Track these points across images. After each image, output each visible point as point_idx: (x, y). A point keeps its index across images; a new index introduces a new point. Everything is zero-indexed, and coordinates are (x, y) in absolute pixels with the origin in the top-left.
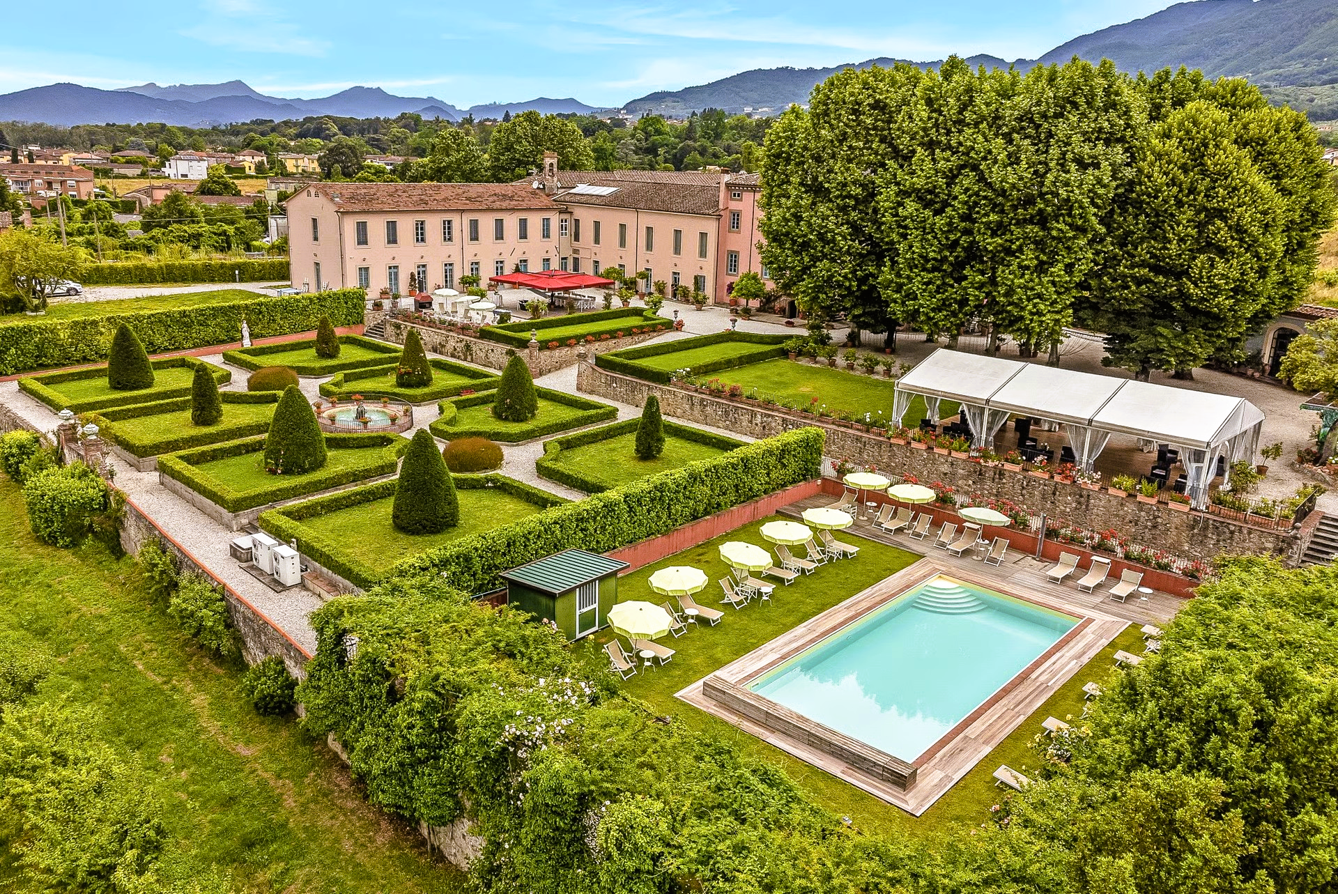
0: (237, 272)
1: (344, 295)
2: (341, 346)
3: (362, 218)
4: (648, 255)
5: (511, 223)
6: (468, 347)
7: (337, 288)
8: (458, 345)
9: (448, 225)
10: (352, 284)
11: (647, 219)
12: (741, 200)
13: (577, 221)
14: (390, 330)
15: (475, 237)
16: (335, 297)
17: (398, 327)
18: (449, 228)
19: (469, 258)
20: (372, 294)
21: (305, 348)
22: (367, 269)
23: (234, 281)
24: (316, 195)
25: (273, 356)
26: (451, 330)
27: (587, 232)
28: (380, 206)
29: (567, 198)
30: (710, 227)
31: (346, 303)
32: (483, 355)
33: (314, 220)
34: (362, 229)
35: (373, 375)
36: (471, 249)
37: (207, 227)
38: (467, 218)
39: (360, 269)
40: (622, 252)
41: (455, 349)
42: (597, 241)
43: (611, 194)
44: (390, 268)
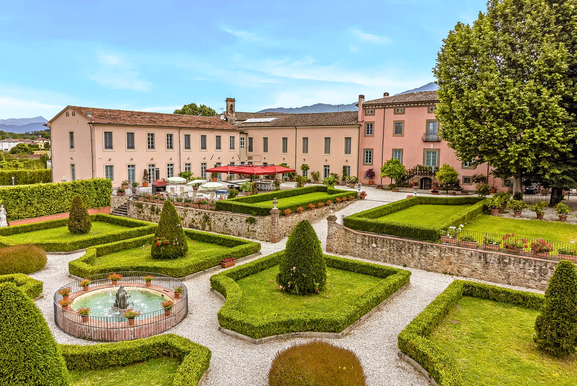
0: (13, 178)
1: (95, 183)
2: (93, 224)
3: (108, 129)
4: (305, 156)
5: (211, 138)
6: (207, 218)
7: (88, 178)
8: (197, 217)
9: (170, 137)
10: (101, 175)
11: (302, 133)
12: (374, 115)
13: (251, 139)
14: (132, 209)
15: (188, 147)
16: (86, 185)
17: (140, 206)
18: (171, 140)
19: (184, 161)
20: (116, 184)
21: (59, 226)
22: (111, 167)
23: (11, 184)
24: (73, 115)
25: (26, 234)
26: (188, 206)
27: (258, 145)
28: (123, 122)
29: (243, 125)
30: (353, 133)
31: (96, 189)
32: (221, 224)
33: (71, 134)
34: (108, 136)
35: (126, 247)
36: (186, 154)
37: (6, 163)
38: (183, 133)
39: (107, 167)
40: (284, 155)
41: (194, 221)
42: (266, 150)
43: (273, 121)
44: (129, 166)
